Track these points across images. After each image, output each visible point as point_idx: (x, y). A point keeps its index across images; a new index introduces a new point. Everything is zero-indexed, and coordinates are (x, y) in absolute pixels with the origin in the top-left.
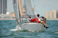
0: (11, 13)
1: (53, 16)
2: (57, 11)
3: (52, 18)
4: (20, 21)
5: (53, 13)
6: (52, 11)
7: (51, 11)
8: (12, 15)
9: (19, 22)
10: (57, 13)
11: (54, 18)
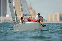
2: (60, 13)
4: (17, 20)
5: (56, 15)
7: (54, 13)
10: (60, 15)
11: (57, 21)
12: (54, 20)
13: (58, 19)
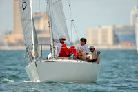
0: (6, 34)
1: (105, 40)
2: (114, 26)
3: (103, 44)
5: (105, 32)
6: (104, 27)
7: (100, 27)
8: (7, 38)
9: (33, 54)
10: (114, 31)
11: (108, 45)
12: (100, 42)
13: (110, 40)
